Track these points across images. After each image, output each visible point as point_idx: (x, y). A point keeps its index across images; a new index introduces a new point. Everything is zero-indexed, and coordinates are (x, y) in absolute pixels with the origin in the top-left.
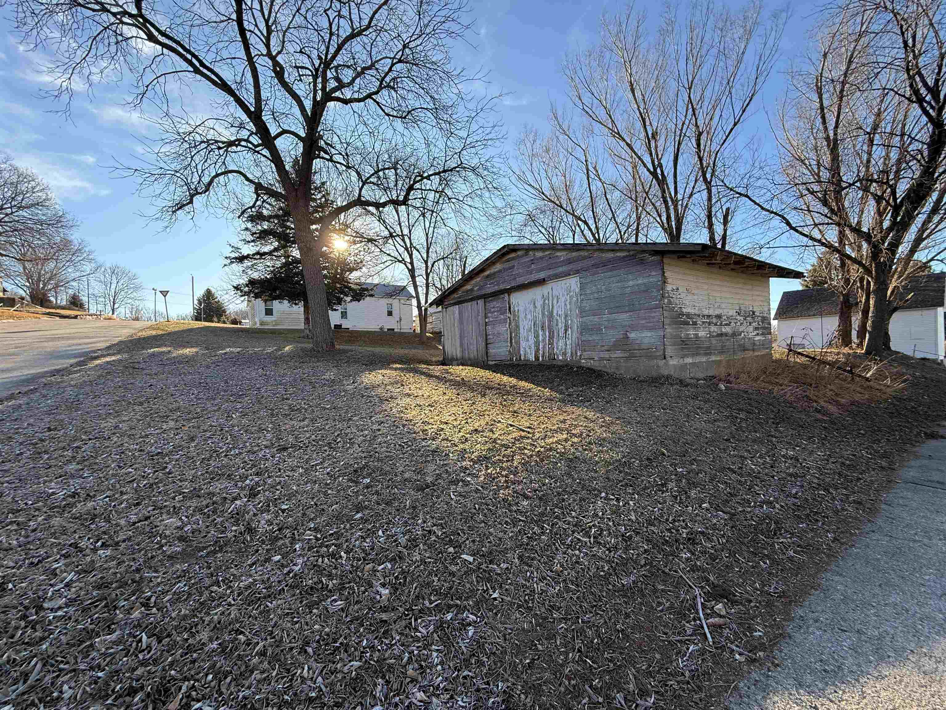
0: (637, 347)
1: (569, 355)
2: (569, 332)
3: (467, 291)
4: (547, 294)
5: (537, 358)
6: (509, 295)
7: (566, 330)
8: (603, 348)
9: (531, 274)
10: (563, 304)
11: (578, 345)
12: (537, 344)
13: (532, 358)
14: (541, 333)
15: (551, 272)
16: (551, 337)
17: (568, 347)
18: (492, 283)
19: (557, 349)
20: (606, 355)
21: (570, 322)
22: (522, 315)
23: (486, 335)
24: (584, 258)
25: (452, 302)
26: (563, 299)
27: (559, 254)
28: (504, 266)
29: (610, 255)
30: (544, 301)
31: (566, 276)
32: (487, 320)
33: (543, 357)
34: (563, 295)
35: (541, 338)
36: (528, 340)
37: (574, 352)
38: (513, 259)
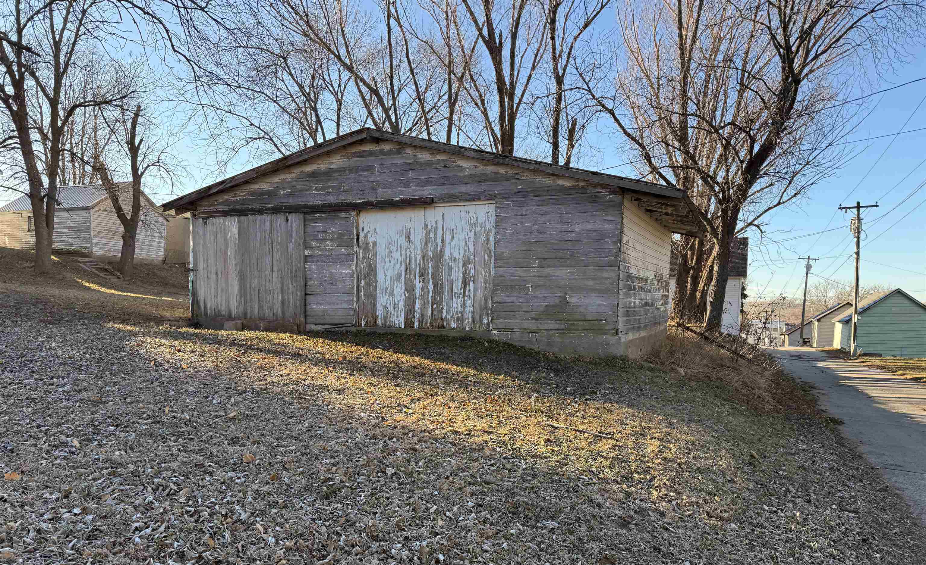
0: (578, 317)
1: (468, 322)
2: (471, 286)
3: (262, 194)
4: (433, 224)
5: (409, 324)
6: (358, 215)
7: (465, 284)
8: (529, 316)
9: (408, 186)
10: (462, 244)
11: (486, 308)
12: (410, 301)
13: (399, 321)
14: (418, 284)
15: (444, 190)
16: (438, 292)
17: (468, 309)
18: (322, 189)
19: (448, 311)
20: (531, 325)
21: (472, 272)
22: (382, 252)
23: (306, 279)
24: (506, 178)
25: (220, 208)
26: (462, 236)
27: (462, 163)
28: (352, 164)
29: (548, 181)
30: (428, 234)
31: (473, 200)
32: (307, 253)
33: (421, 321)
34: (463, 229)
35: (418, 292)
36: (392, 294)
37: (477, 317)
38: (371, 154)
